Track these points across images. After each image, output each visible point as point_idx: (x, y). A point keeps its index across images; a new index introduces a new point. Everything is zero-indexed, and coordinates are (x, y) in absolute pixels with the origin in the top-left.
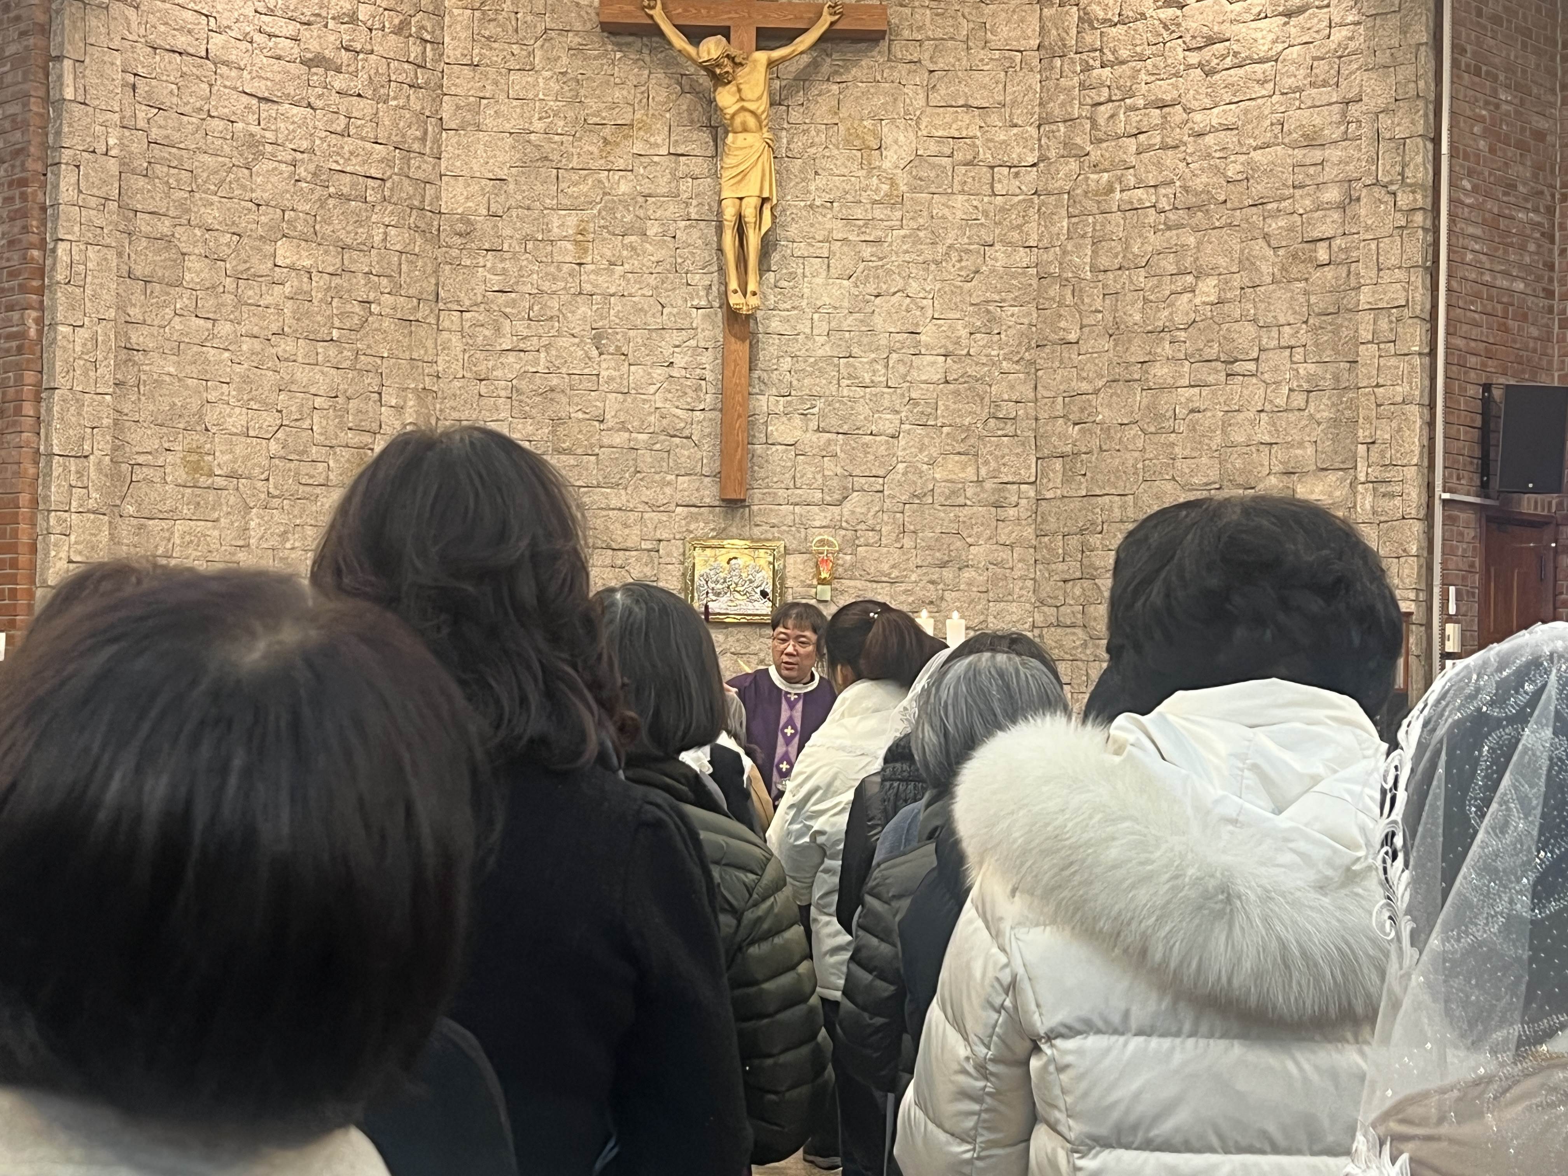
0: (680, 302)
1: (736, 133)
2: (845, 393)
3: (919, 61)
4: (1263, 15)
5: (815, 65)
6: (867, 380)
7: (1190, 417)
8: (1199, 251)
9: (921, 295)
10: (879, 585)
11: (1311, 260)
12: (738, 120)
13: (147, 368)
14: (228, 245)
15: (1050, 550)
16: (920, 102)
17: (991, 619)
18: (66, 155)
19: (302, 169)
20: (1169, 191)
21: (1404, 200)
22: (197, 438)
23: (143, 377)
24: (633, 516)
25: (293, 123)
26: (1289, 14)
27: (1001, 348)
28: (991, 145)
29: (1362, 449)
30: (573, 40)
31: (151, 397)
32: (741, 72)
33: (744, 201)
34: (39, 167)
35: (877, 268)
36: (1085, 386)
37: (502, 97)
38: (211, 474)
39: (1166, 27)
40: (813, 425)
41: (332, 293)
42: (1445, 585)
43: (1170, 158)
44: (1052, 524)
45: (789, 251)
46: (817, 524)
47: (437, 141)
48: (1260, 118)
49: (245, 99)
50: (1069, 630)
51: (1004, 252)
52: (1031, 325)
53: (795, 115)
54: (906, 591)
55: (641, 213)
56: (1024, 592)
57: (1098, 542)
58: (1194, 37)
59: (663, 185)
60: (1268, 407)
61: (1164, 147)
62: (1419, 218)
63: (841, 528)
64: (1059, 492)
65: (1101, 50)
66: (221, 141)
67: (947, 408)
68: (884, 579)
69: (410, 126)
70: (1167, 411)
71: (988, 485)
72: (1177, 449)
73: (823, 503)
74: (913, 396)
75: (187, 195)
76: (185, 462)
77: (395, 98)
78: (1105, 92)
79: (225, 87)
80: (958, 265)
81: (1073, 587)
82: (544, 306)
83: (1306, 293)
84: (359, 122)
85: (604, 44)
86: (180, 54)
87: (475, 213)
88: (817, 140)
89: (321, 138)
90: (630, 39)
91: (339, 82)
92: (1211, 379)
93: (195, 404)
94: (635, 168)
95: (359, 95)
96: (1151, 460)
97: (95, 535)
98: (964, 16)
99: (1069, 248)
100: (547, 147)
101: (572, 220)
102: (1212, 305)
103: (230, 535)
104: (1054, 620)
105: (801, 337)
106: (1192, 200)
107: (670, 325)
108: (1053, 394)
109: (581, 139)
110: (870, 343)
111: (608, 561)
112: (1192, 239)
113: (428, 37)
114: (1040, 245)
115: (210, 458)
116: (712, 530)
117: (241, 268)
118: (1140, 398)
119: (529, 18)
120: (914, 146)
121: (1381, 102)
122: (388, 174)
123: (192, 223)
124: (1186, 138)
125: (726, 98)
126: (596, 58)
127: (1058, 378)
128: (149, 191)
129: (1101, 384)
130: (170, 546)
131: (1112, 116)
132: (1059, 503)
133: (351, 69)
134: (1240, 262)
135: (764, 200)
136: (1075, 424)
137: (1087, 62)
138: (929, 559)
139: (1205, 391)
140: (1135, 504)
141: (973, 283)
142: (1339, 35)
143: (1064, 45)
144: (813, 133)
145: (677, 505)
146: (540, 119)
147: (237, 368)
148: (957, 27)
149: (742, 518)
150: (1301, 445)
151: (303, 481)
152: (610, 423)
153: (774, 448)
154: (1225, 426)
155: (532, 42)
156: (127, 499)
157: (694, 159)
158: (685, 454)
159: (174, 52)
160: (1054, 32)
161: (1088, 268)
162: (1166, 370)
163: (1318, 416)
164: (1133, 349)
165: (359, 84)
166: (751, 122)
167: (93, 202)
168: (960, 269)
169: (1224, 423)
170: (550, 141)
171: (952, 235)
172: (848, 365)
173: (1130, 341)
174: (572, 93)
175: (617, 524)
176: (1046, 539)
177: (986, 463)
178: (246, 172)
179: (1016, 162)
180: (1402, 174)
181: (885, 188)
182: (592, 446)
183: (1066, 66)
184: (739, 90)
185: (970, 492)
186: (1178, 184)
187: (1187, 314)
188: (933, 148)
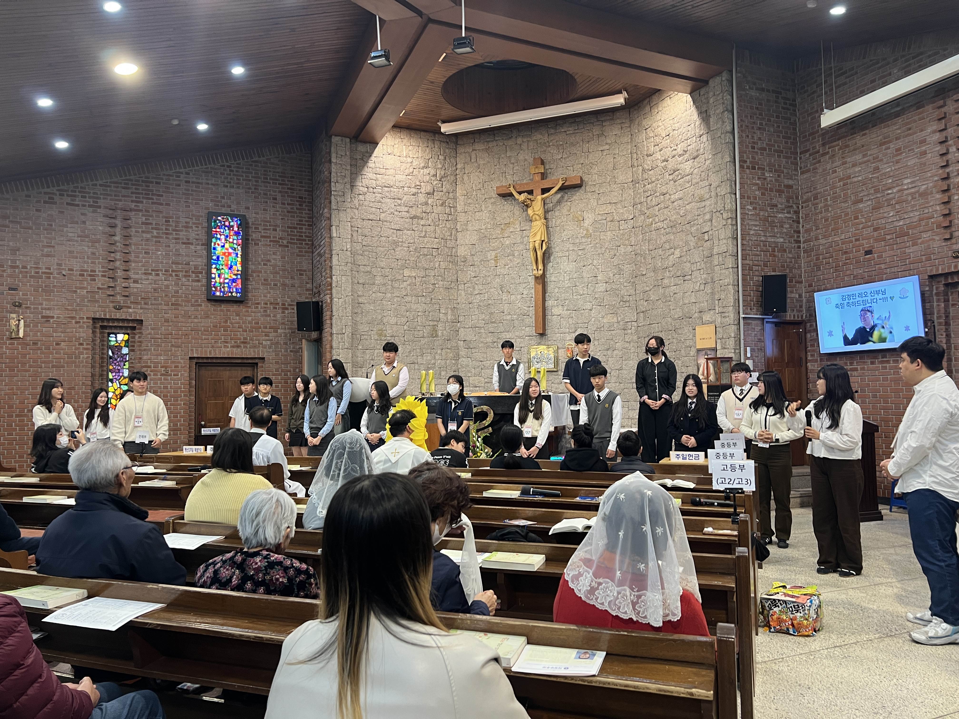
1: (534, 221)
2: (575, 297)
3: (595, 191)
4: (687, 160)
5: (562, 197)
6: (582, 293)
7: (674, 295)
8: (675, 241)
9: (598, 264)
11: (704, 239)
12: (534, 217)
13: (364, 308)
14: (389, 272)
15: (641, 343)
16: (595, 204)
18: (334, 252)
19: (411, 248)
20: (666, 222)
21: (725, 215)
22: (380, 327)
23: (363, 311)
25: (408, 235)
26: (694, 159)
27: (624, 279)
28: (618, 214)
29: (717, 302)
30: (493, 200)
32: (534, 203)
33: (536, 241)
34: (329, 256)
35: (583, 257)
36: (648, 289)
37: (473, 220)
38: (386, 336)
39: (664, 168)
40: (565, 308)
41: (423, 282)
42: (745, 347)
43: (666, 211)
44: (641, 334)
45: (556, 255)
47: (455, 235)
48: (688, 194)
49: (392, 231)
51: (624, 248)
52: (633, 270)
53: (557, 213)
56: (634, 357)
58: (671, 170)
59: (519, 240)
60: (694, 290)
61: (665, 208)
62: (730, 221)
64: (642, 323)
65: (648, 179)
66: (385, 243)
67: (607, 299)
69: (446, 232)
70: (668, 294)
71: (621, 323)
73: (569, 332)
75: (375, 259)
76: (377, 333)
77: (441, 225)
78: (649, 192)
79: (386, 228)
82: (486, 280)
83: (703, 251)
84: (429, 233)
86: (371, 220)
87: (467, 255)
89: (417, 239)
90: (504, 198)
91: (422, 222)
92: (679, 283)
93: (380, 317)
94: (511, 236)
95: (429, 225)
96: (664, 311)
97: (347, 355)
98: (608, 175)
99: (642, 244)
100: (486, 233)
101: (493, 253)
102: (679, 258)
105: (561, 282)
106: (672, 224)
107: (522, 282)
108: (640, 292)
109: (495, 229)
110: (582, 281)
112: (672, 237)
113: (452, 206)
114: (635, 244)
116: (536, 343)
117: (393, 278)
118: (661, 291)
119: (480, 196)
120: (594, 218)
121: (717, 183)
122: (440, 246)
123: (377, 267)
124: (670, 204)
125: (530, 211)
126: (499, 204)
127: (641, 287)
129: (651, 287)
131: (651, 200)
132: (642, 327)
133: (426, 218)
134: (685, 243)
135: (543, 241)
136: (646, 301)
137: (645, 184)
139: (678, 287)
141: (614, 259)
142: (707, 163)
143: (639, 179)
145: (526, 336)
146: (484, 225)
147: (393, 306)
148: (606, 178)
149: (545, 339)
152: (506, 313)
153: (553, 316)
154: (683, 297)
155: (481, 203)
156: (360, 345)
158: (527, 320)
160: (636, 176)
161: (647, 250)
162: (668, 281)
163: (707, 292)
164: (659, 275)
165: (429, 222)
166: (538, 218)
167: (343, 264)
168: (610, 255)
170: (487, 231)
171: (607, 244)
172: (575, 289)
173: (658, 272)
174: (493, 216)
176: (640, 339)
177: (620, 316)
178: (394, 251)
179: (626, 219)
180: (724, 207)
181: (585, 232)
182: (501, 320)
183: (639, 186)
184: (533, 209)
185: (615, 326)
186: (668, 219)
188: (600, 218)
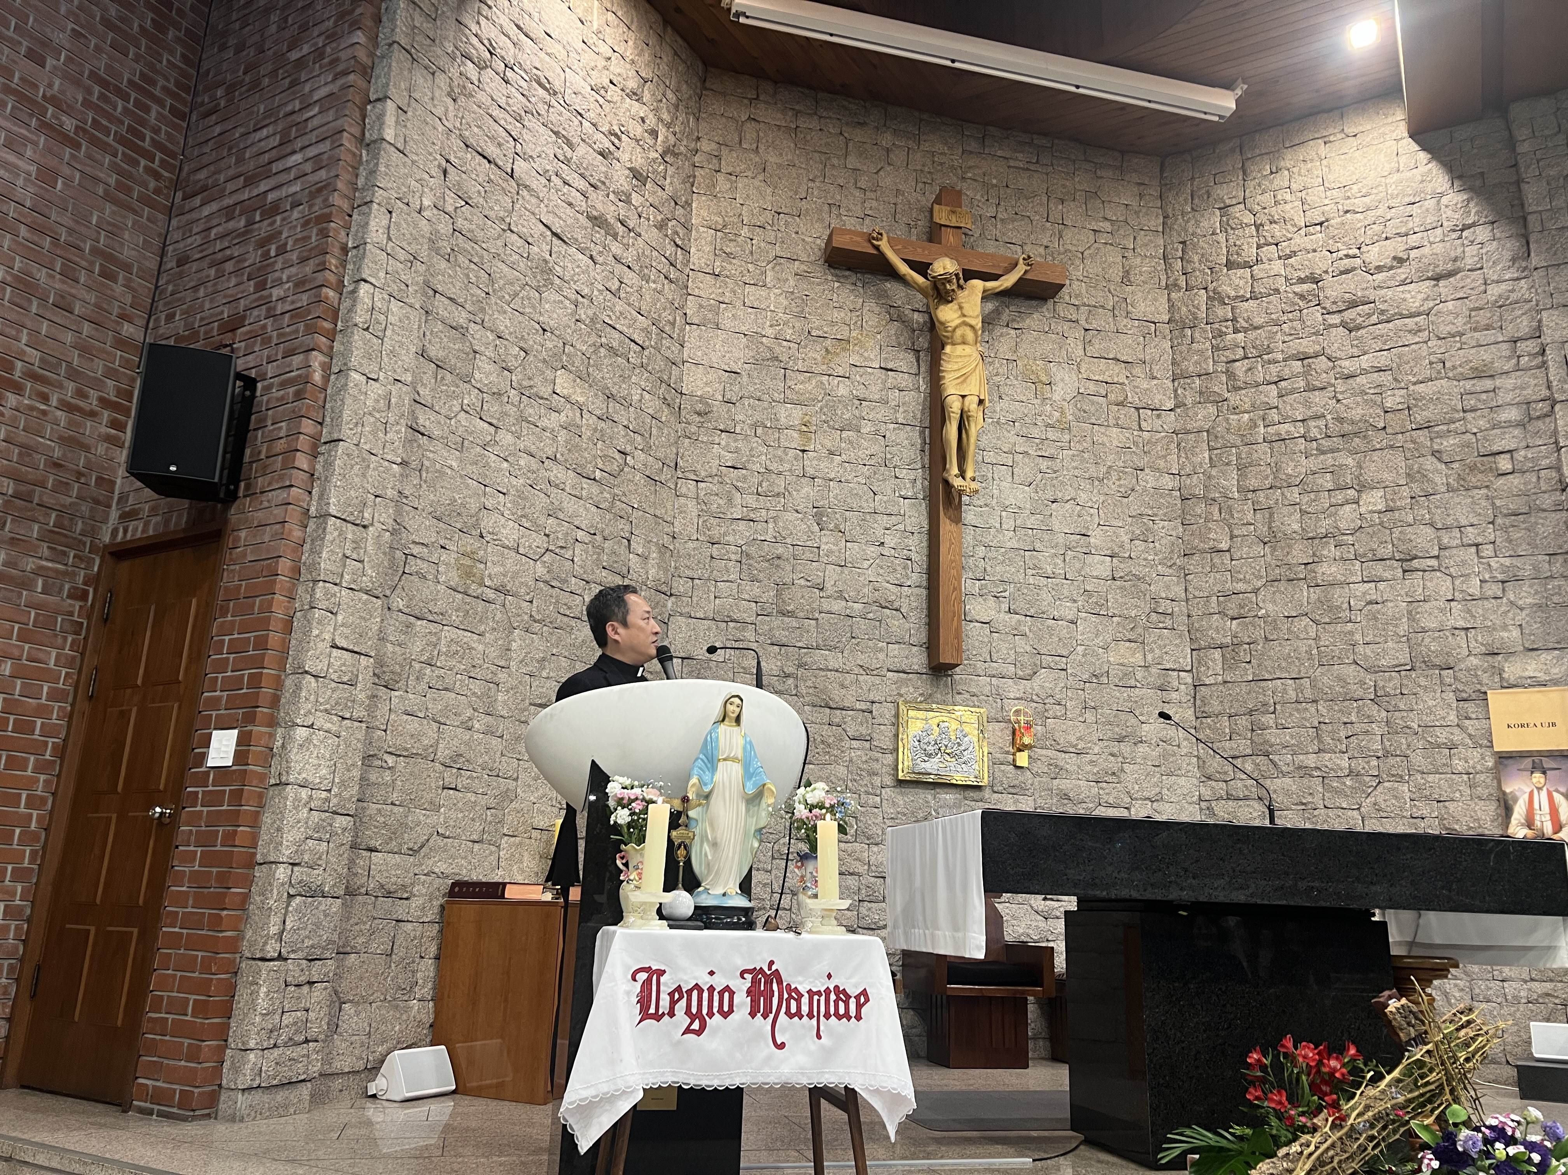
0: (889, 492)
1: (953, 344)
2: (1031, 581)
3: (1077, 321)
4: (1408, 281)
5: (997, 312)
6: (1049, 572)
7: (1369, 607)
8: (1361, 468)
9: (1089, 504)
10: (1067, 756)
11: (1492, 470)
12: (959, 332)
13: (431, 455)
14: (516, 357)
15: (1214, 730)
16: (1080, 352)
17: (1165, 791)
19: (582, 312)
20: (1321, 423)
22: (470, 543)
23: (426, 463)
24: (849, 678)
25: (579, 266)
27: (1156, 554)
28: (1138, 390)
30: (799, 268)
31: (432, 486)
32: (963, 294)
33: (966, 399)
34: (348, 206)
35: (1052, 479)
36: (1240, 586)
37: (739, 304)
38: (482, 584)
39: (1302, 297)
40: (1005, 607)
41: (598, 435)
43: (1317, 397)
44: (1215, 706)
45: (980, 458)
46: (1012, 695)
47: (682, 330)
49: (541, 227)
50: (1241, 803)
51: (1154, 476)
52: (1178, 537)
54: (1091, 762)
55: (857, 412)
56: (1190, 768)
57: (1271, 722)
58: (1334, 303)
59: (875, 393)
61: (1311, 389)
63: (1032, 701)
64: (1220, 678)
65: (1234, 320)
66: (517, 257)
67: (1116, 601)
68: (1071, 750)
69: (664, 309)
70: (1342, 603)
71: (1153, 670)
72: (1358, 637)
73: (1016, 677)
74: (1088, 588)
75: (484, 295)
76: (459, 565)
77: (654, 282)
78: (1240, 353)
79: (525, 208)
80: (1117, 483)
81: (1243, 763)
82: (771, 484)
83: (1489, 498)
84: (628, 289)
85: (825, 274)
86: (489, 162)
87: (712, 397)
88: (1000, 370)
89: (599, 290)
90: (847, 273)
91: (616, 248)
92: (1387, 575)
93: (474, 506)
94: (852, 376)
95: (629, 267)
96: (1327, 646)
97: (365, 620)
98: (1110, 292)
99: (1214, 472)
100: (777, 348)
101: (797, 413)
102: (1380, 512)
103: (493, 653)
104: (1223, 793)
105: (992, 531)
106: (1347, 428)
107: (882, 510)
108: (1206, 594)
109: (806, 347)
110: (1050, 541)
111: (826, 720)
112: (1350, 460)
113: (679, 243)
114: (1182, 473)
115: (482, 566)
116: (921, 695)
117: (525, 383)
118: (1305, 594)
119: (763, 245)
120: (1076, 384)
122: (647, 343)
123: (485, 324)
124: (1333, 381)
125: (947, 314)
126: (818, 285)
127: (1211, 581)
128: (450, 276)
129: (1259, 584)
130: (436, 652)
131: (1250, 369)
132: (1221, 687)
133: (625, 241)
134: (1408, 475)
135: (981, 401)
136: (1233, 619)
137: (1220, 331)
138: (1109, 734)
139: (1382, 586)
140: (1313, 687)
141: (1131, 498)
142: (1494, 291)
143: (1196, 318)
144: (997, 365)
145: (889, 670)
146: (771, 326)
147: (514, 481)
148: (1105, 298)
149: (946, 686)
150: (1505, 627)
151: (562, 611)
152: (829, 593)
153: (972, 625)
154: (1411, 614)
155: (764, 264)
156: (398, 591)
157: (901, 375)
158: (896, 623)
159: (485, 157)
160: (1184, 309)
161: (1235, 489)
162: (1333, 569)
164: (1295, 553)
165: (629, 257)
166: (970, 336)
167: (401, 255)
168: (1120, 486)
169: (1409, 613)
170: (780, 345)
171: (1111, 458)
172: (1030, 557)
173: (1290, 546)
174: (799, 309)
175: (834, 685)
176: (1209, 720)
177: (1152, 651)
178: (537, 294)
179: (1158, 406)
181: (1057, 414)
182: (813, 611)
183: (1197, 335)
184: (961, 308)
185: (1139, 675)
186: (1329, 417)
187: (1353, 521)
188: (1092, 388)
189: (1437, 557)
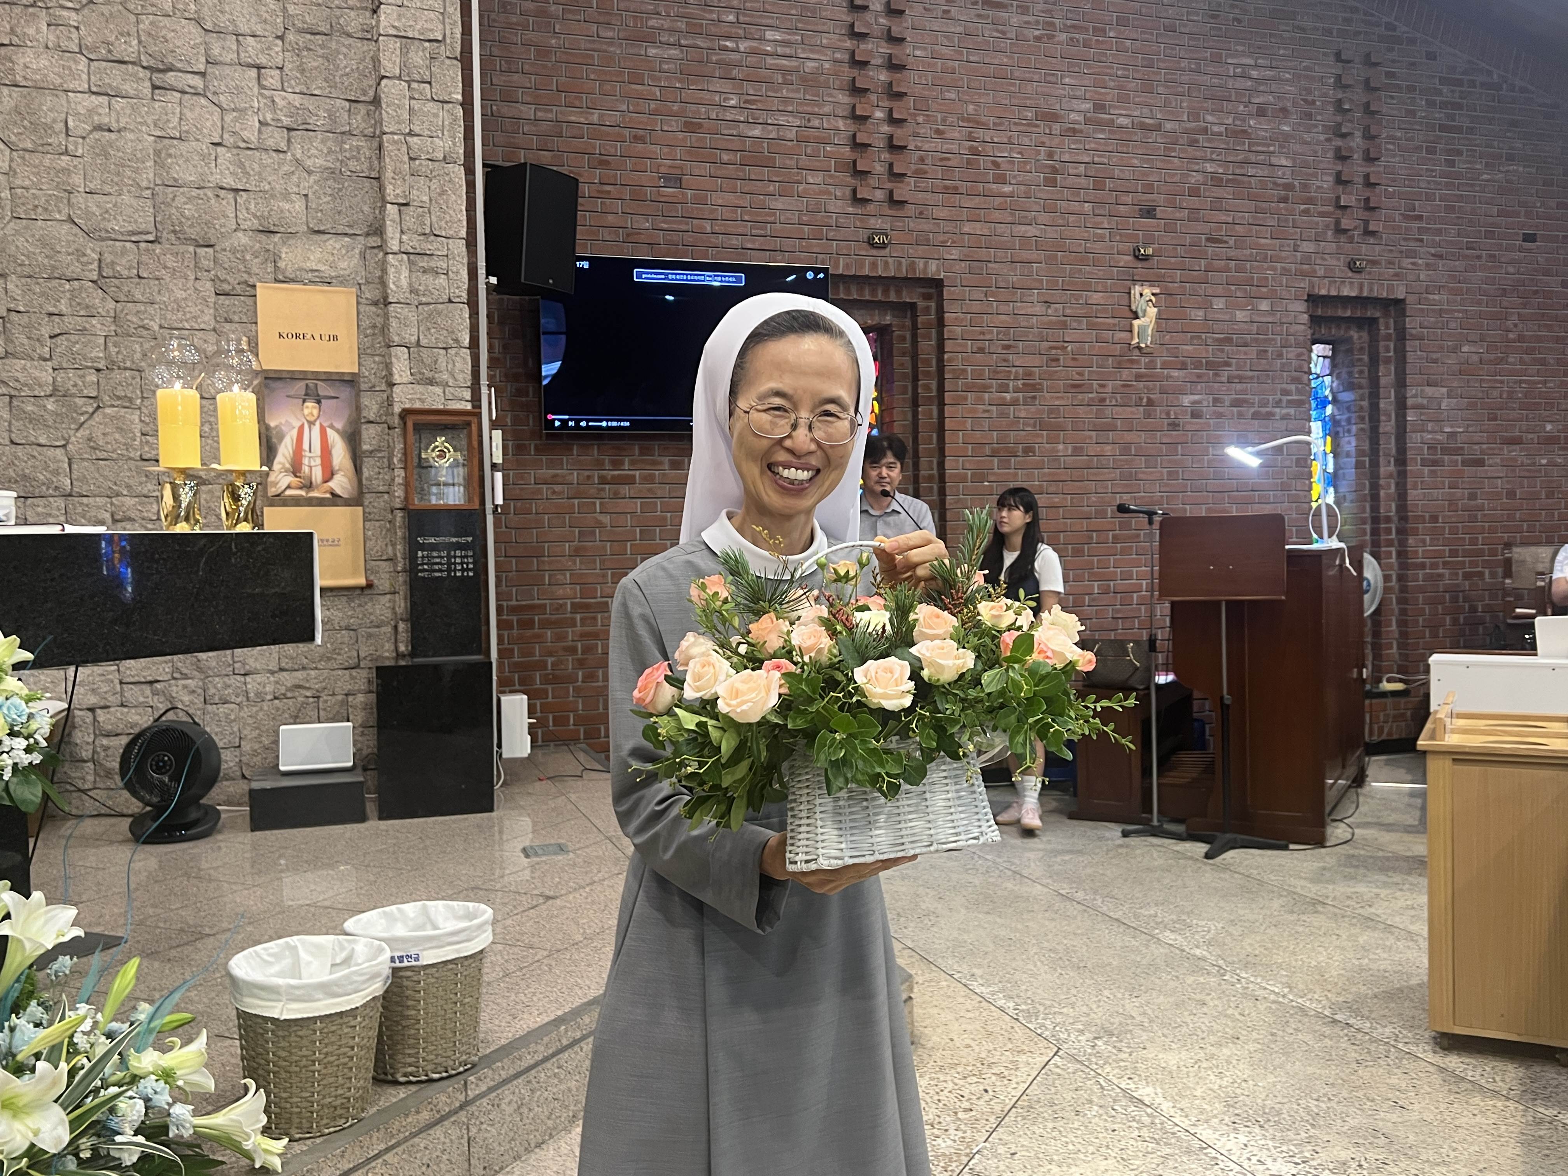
7: (97, 135)
29: (392, 210)
60: (229, 139)
92: (127, 88)
96: (26, 189)
150: (286, 196)
162: (44, 62)
163: (309, 163)
169: (157, 153)
189: (203, 74)
